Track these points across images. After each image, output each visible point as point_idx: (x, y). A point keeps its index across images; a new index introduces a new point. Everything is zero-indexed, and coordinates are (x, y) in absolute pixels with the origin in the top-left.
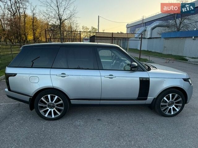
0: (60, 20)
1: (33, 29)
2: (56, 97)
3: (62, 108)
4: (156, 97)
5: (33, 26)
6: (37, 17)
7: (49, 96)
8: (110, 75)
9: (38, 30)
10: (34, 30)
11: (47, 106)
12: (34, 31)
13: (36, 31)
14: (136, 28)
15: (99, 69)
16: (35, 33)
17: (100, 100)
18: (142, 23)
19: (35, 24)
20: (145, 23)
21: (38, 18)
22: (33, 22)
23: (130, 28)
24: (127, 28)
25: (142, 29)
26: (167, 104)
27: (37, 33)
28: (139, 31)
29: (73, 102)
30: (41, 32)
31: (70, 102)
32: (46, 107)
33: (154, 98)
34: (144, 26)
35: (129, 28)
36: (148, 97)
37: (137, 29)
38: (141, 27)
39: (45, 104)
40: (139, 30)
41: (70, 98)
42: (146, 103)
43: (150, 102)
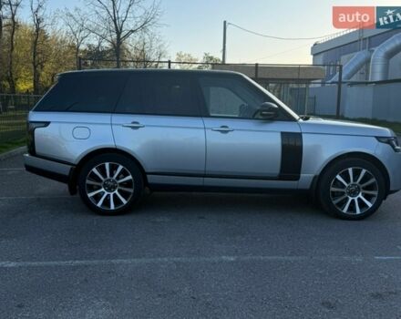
0: (119, 32)
1: (34, 63)
2: (121, 167)
3: (131, 191)
4: (318, 173)
5: (35, 54)
6: (45, 28)
7: (107, 165)
8: (223, 127)
9: (48, 66)
10: (37, 66)
11: (101, 184)
12: (35, 67)
13: (42, 67)
14: (341, 55)
15: (201, 116)
16: (39, 75)
17: (204, 176)
18: (357, 38)
19: (39, 47)
20: (370, 38)
21: (49, 31)
22: (35, 43)
23: (323, 54)
24: (315, 55)
25: (358, 57)
26: (344, 190)
27: (43, 73)
28: (349, 63)
29: (151, 179)
30: (56, 69)
31: (145, 179)
32: (99, 188)
33: (315, 177)
34: (363, 49)
35: (321, 56)
36: (302, 175)
37: (344, 58)
38: (356, 51)
39: (100, 181)
40: (349, 59)
41: (146, 171)
42: (299, 187)
43: (308, 186)
